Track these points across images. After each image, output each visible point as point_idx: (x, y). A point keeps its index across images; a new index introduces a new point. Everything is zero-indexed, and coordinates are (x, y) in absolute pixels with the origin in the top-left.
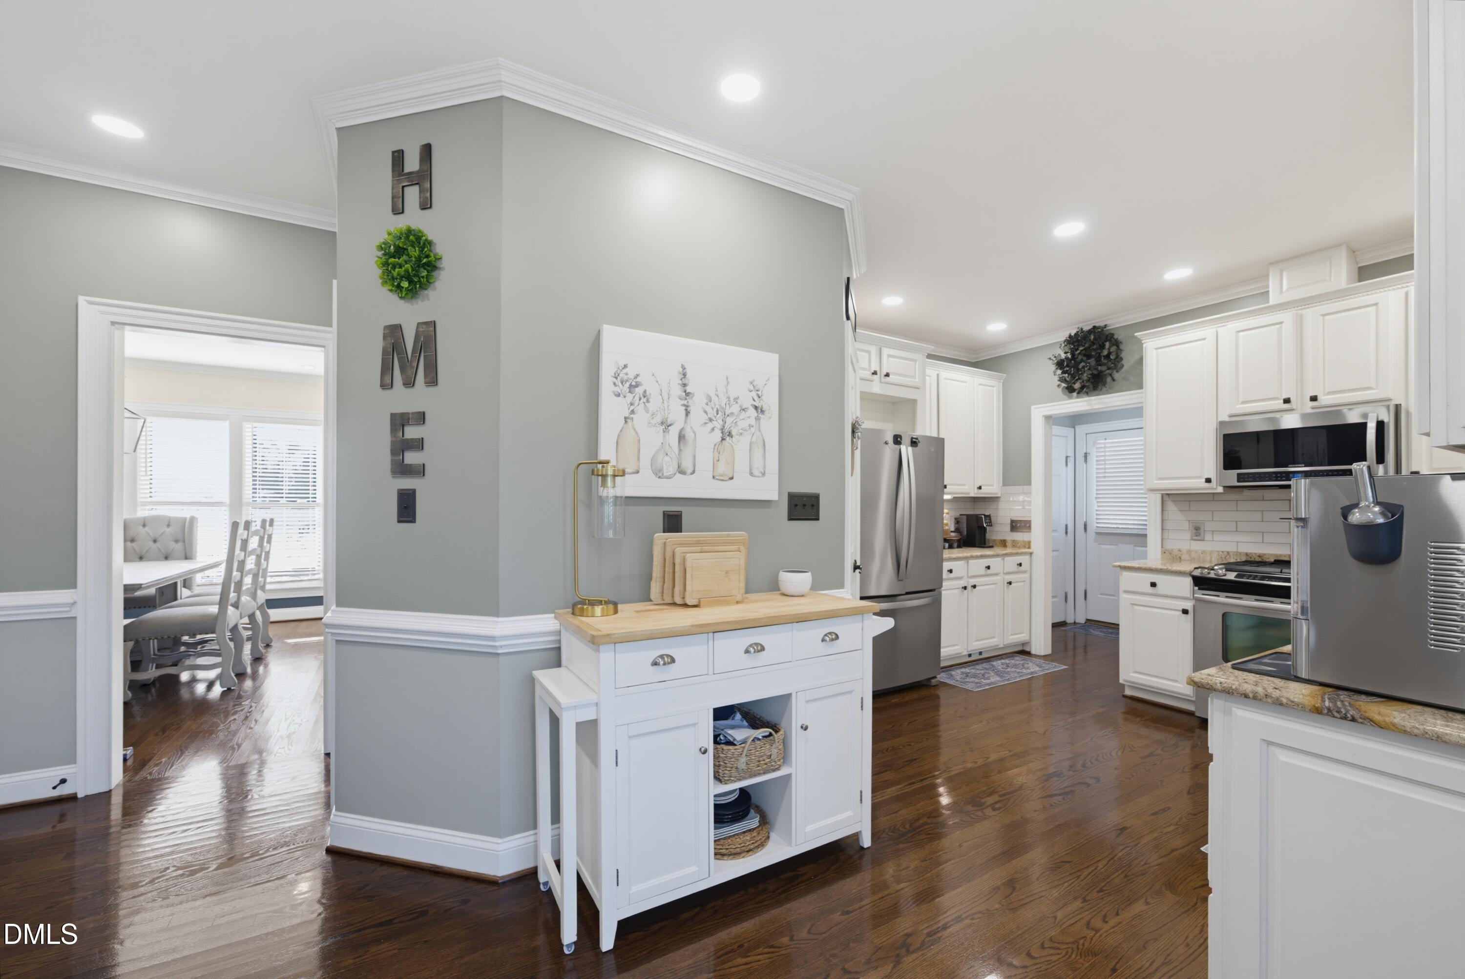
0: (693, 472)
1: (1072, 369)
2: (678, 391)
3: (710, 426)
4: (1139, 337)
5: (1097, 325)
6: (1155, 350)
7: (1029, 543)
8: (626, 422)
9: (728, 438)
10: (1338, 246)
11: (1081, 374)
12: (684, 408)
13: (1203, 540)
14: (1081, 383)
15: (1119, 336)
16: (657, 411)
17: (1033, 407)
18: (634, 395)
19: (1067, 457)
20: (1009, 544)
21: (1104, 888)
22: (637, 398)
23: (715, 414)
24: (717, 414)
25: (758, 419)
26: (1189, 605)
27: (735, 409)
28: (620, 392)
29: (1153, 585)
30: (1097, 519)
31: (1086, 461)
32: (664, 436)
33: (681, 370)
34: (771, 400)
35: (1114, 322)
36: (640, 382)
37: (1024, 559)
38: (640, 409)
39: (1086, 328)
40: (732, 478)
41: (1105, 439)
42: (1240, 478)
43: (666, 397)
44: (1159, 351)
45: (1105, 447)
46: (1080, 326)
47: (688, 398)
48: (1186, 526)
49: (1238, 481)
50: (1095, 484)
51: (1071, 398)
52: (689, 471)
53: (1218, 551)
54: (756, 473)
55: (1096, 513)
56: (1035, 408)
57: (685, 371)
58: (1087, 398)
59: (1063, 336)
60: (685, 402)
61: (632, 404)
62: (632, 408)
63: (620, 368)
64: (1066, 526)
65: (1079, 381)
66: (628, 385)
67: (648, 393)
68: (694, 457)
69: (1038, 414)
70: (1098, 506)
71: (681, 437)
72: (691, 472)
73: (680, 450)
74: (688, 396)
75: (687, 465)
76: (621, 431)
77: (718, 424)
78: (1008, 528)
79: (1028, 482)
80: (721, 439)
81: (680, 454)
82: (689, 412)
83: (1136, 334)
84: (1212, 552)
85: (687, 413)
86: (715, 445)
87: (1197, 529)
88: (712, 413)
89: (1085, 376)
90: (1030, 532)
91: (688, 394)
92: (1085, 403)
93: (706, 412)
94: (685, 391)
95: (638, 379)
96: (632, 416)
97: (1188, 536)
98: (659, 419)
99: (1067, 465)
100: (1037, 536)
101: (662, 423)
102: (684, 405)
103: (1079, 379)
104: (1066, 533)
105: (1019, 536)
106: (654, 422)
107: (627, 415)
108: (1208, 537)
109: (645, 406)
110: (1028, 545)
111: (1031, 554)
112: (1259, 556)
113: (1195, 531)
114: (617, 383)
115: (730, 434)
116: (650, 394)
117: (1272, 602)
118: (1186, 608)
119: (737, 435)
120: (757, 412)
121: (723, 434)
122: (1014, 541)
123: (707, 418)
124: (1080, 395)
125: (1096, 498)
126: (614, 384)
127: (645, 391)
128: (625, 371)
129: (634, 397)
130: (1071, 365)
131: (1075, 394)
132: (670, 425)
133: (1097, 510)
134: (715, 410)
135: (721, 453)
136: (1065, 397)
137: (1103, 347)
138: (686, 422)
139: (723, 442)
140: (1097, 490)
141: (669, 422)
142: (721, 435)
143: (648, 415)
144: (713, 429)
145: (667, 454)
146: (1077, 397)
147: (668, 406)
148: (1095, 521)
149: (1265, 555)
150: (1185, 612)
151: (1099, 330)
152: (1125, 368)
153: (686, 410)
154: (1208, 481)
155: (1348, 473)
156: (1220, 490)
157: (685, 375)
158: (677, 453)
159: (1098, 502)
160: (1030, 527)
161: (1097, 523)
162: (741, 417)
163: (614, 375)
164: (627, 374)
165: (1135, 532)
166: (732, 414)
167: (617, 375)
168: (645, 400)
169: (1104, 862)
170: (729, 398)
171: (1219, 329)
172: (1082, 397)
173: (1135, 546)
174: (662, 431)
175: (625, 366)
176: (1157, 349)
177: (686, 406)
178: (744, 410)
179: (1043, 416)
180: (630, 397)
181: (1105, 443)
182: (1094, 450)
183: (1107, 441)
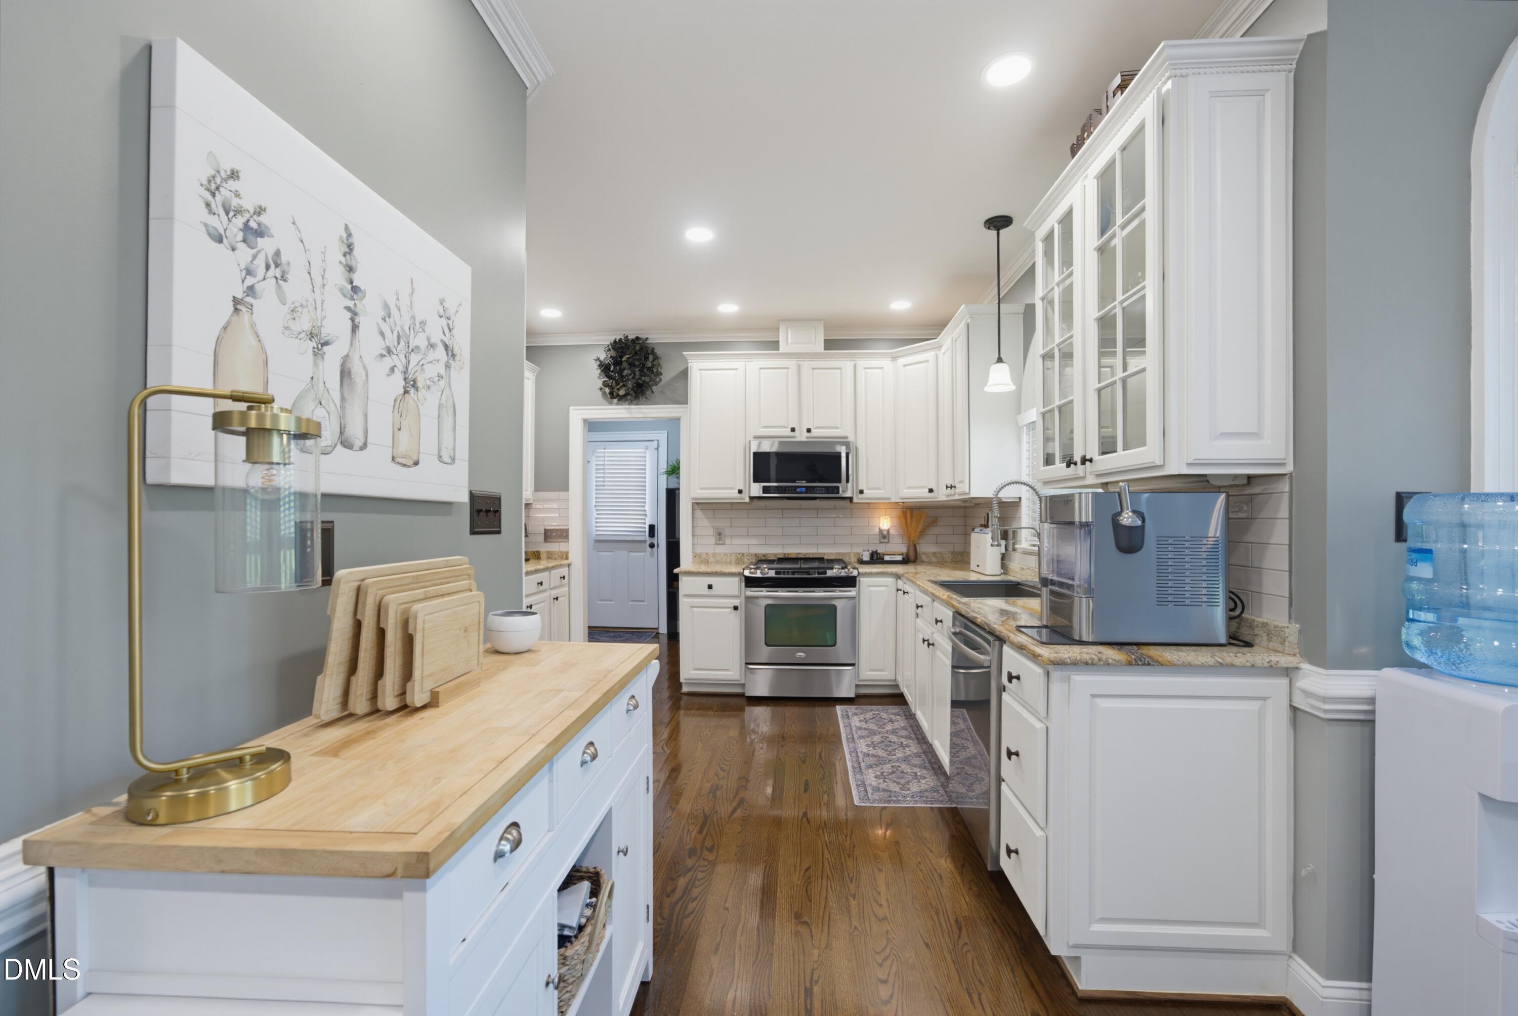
0: (364, 447)
1: (617, 375)
2: (337, 276)
3: (388, 362)
4: (686, 356)
5: (640, 336)
6: (699, 372)
7: (567, 553)
8: (236, 310)
9: (412, 391)
10: (820, 320)
11: (626, 381)
12: (349, 315)
13: (724, 544)
14: (625, 390)
15: (658, 351)
16: (301, 305)
17: (571, 408)
18: (254, 251)
20: (543, 556)
21: (851, 876)
22: (260, 263)
23: (396, 344)
24: (399, 343)
25: (448, 366)
26: (736, 602)
27: (420, 341)
28: (222, 232)
29: (710, 587)
30: (596, 527)
32: (315, 364)
33: (345, 235)
34: (462, 341)
35: (655, 338)
36: (267, 228)
37: (564, 571)
38: (267, 288)
39: (631, 337)
40: (416, 463)
41: (605, 449)
42: (766, 490)
43: (318, 282)
44: (703, 372)
45: (604, 457)
46: (626, 333)
47: (355, 297)
48: (711, 531)
49: (764, 493)
50: (594, 492)
51: (611, 403)
52: (358, 443)
53: (736, 553)
54: (446, 458)
55: (595, 520)
56: (574, 410)
57: (350, 240)
58: (627, 407)
59: (609, 339)
60: (351, 304)
61: (249, 272)
62: (250, 281)
63: (223, 175)
65: (624, 388)
66: (239, 221)
67: (284, 259)
68: (366, 416)
69: (577, 416)
70: (597, 514)
71: (345, 374)
72: (361, 445)
73: (343, 399)
74: (355, 293)
75: (355, 432)
76: (225, 328)
77: (398, 361)
78: (542, 538)
79: (566, 488)
80: (402, 391)
81: (343, 407)
82: (358, 327)
83: (684, 353)
84: (731, 554)
85: (355, 328)
86: (395, 400)
87: (720, 534)
88: (391, 340)
89: (630, 384)
90: (568, 542)
91: (355, 289)
92: (625, 411)
93: (382, 334)
94: (351, 282)
95: (263, 219)
96: (249, 299)
97: (713, 541)
98: (304, 324)
100: (575, 547)
101: (312, 336)
102: (348, 309)
103: (624, 386)
105: (555, 547)
106: (296, 327)
107: (239, 296)
108: (728, 541)
109: (279, 287)
110: (566, 556)
111: (569, 565)
112: (764, 556)
113: (718, 537)
114: (213, 205)
115: (414, 386)
116: (289, 263)
117: (814, 591)
118: (736, 605)
119: (424, 388)
120: (448, 355)
121: (406, 383)
122: (548, 552)
123: (384, 346)
124: (620, 402)
125: (595, 506)
126: (208, 205)
127: (278, 253)
128: (232, 184)
129: (254, 257)
130: (616, 371)
131: (615, 401)
132: (326, 344)
133: (596, 518)
134: (395, 334)
135: (404, 415)
136: (605, 402)
137: (647, 358)
138: (352, 345)
139: (406, 395)
140: (596, 498)
141: (324, 337)
142: (403, 383)
143: (286, 309)
144: (392, 370)
145: (321, 404)
146: (617, 404)
147: (323, 301)
149: (767, 554)
150: (736, 608)
151: (641, 342)
152: (662, 383)
153: (352, 320)
154: (740, 492)
155: (836, 492)
156: (747, 500)
157: (350, 247)
158: (338, 404)
159: (597, 510)
160: (567, 537)
161: (596, 530)
162: (429, 358)
163: (205, 182)
164: (237, 195)
165: (630, 538)
166: (417, 347)
167: (213, 186)
168: (273, 271)
169: (826, 851)
170: (413, 318)
171: (747, 363)
172: (622, 405)
173: (629, 552)
174: (310, 352)
175: (234, 175)
176: (700, 370)
177: (354, 314)
178: (432, 346)
179: (582, 419)
180: (244, 253)
181: (604, 453)
182: (594, 458)
183: (606, 451)
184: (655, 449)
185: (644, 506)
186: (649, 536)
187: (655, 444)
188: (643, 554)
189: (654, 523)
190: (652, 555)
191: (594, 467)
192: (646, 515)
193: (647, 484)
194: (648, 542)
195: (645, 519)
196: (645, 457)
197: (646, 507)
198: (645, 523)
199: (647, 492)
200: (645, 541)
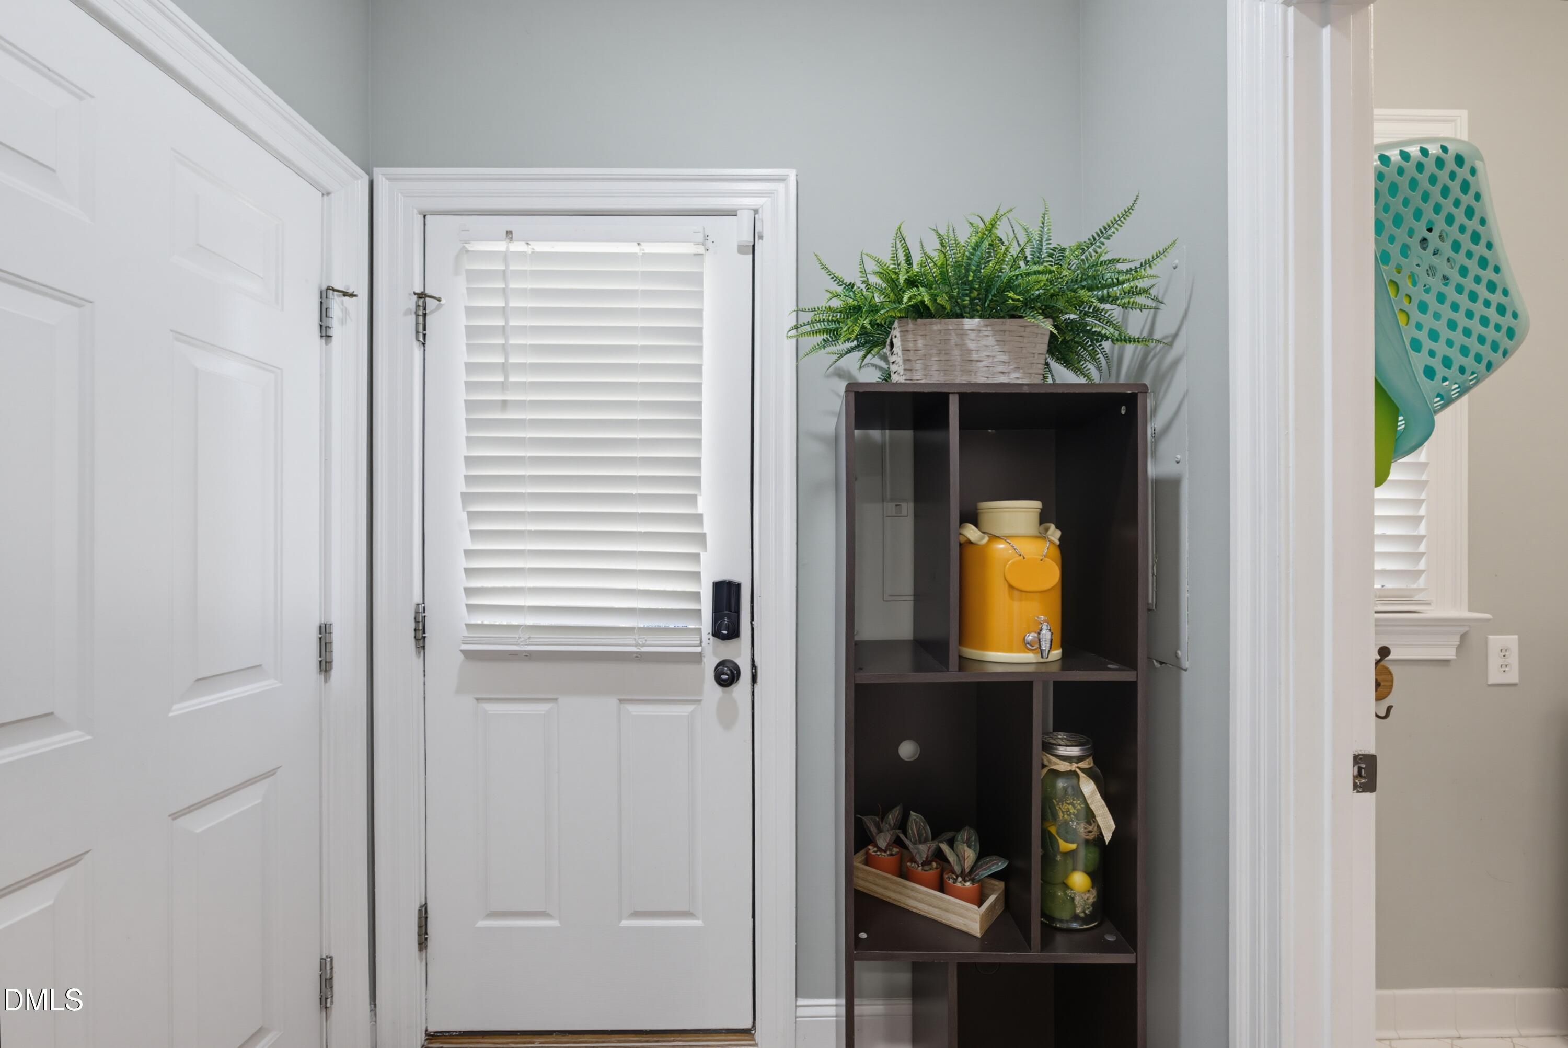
19: (326, 293)
30: (469, 591)
31: (422, 335)
50: (462, 432)
55: (463, 563)
64: (325, 630)
70: (477, 536)
99: (325, 333)
104: (325, 666)
125: (467, 498)
133: (468, 553)
140: (469, 460)
148: (463, 600)
159: (472, 516)
161: (473, 608)
165: (627, 645)
173: (621, 701)
181: (505, 257)
182: (461, 284)
183: (517, 247)
184: (741, 249)
185: (692, 499)
186: (716, 633)
187: (738, 229)
188: (689, 708)
189: (740, 576)
190: (727, 719)
191: (462, 321)
192: (701, 538)
193: (707, 399)
194: (710, 664)
195: (696, 557)
196: (698, 278)
197: (700, 500)
198: (696, 576)
199: (707, 434)
200: (697, 658)
